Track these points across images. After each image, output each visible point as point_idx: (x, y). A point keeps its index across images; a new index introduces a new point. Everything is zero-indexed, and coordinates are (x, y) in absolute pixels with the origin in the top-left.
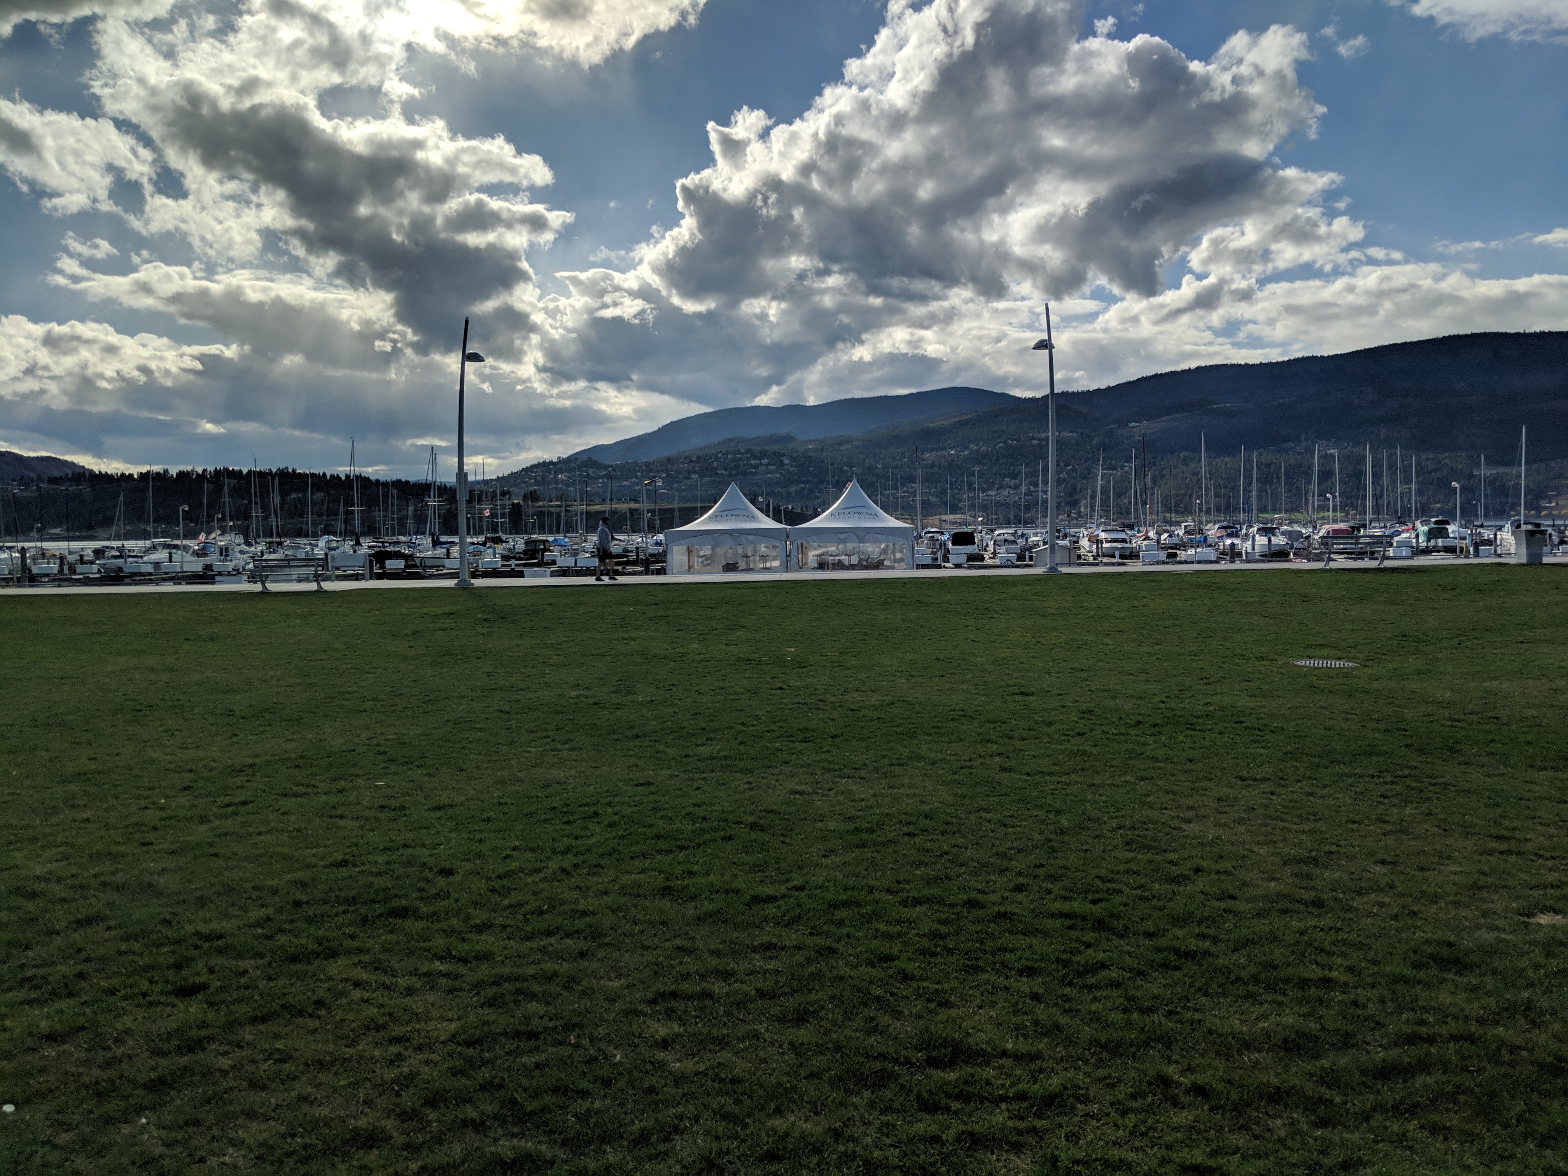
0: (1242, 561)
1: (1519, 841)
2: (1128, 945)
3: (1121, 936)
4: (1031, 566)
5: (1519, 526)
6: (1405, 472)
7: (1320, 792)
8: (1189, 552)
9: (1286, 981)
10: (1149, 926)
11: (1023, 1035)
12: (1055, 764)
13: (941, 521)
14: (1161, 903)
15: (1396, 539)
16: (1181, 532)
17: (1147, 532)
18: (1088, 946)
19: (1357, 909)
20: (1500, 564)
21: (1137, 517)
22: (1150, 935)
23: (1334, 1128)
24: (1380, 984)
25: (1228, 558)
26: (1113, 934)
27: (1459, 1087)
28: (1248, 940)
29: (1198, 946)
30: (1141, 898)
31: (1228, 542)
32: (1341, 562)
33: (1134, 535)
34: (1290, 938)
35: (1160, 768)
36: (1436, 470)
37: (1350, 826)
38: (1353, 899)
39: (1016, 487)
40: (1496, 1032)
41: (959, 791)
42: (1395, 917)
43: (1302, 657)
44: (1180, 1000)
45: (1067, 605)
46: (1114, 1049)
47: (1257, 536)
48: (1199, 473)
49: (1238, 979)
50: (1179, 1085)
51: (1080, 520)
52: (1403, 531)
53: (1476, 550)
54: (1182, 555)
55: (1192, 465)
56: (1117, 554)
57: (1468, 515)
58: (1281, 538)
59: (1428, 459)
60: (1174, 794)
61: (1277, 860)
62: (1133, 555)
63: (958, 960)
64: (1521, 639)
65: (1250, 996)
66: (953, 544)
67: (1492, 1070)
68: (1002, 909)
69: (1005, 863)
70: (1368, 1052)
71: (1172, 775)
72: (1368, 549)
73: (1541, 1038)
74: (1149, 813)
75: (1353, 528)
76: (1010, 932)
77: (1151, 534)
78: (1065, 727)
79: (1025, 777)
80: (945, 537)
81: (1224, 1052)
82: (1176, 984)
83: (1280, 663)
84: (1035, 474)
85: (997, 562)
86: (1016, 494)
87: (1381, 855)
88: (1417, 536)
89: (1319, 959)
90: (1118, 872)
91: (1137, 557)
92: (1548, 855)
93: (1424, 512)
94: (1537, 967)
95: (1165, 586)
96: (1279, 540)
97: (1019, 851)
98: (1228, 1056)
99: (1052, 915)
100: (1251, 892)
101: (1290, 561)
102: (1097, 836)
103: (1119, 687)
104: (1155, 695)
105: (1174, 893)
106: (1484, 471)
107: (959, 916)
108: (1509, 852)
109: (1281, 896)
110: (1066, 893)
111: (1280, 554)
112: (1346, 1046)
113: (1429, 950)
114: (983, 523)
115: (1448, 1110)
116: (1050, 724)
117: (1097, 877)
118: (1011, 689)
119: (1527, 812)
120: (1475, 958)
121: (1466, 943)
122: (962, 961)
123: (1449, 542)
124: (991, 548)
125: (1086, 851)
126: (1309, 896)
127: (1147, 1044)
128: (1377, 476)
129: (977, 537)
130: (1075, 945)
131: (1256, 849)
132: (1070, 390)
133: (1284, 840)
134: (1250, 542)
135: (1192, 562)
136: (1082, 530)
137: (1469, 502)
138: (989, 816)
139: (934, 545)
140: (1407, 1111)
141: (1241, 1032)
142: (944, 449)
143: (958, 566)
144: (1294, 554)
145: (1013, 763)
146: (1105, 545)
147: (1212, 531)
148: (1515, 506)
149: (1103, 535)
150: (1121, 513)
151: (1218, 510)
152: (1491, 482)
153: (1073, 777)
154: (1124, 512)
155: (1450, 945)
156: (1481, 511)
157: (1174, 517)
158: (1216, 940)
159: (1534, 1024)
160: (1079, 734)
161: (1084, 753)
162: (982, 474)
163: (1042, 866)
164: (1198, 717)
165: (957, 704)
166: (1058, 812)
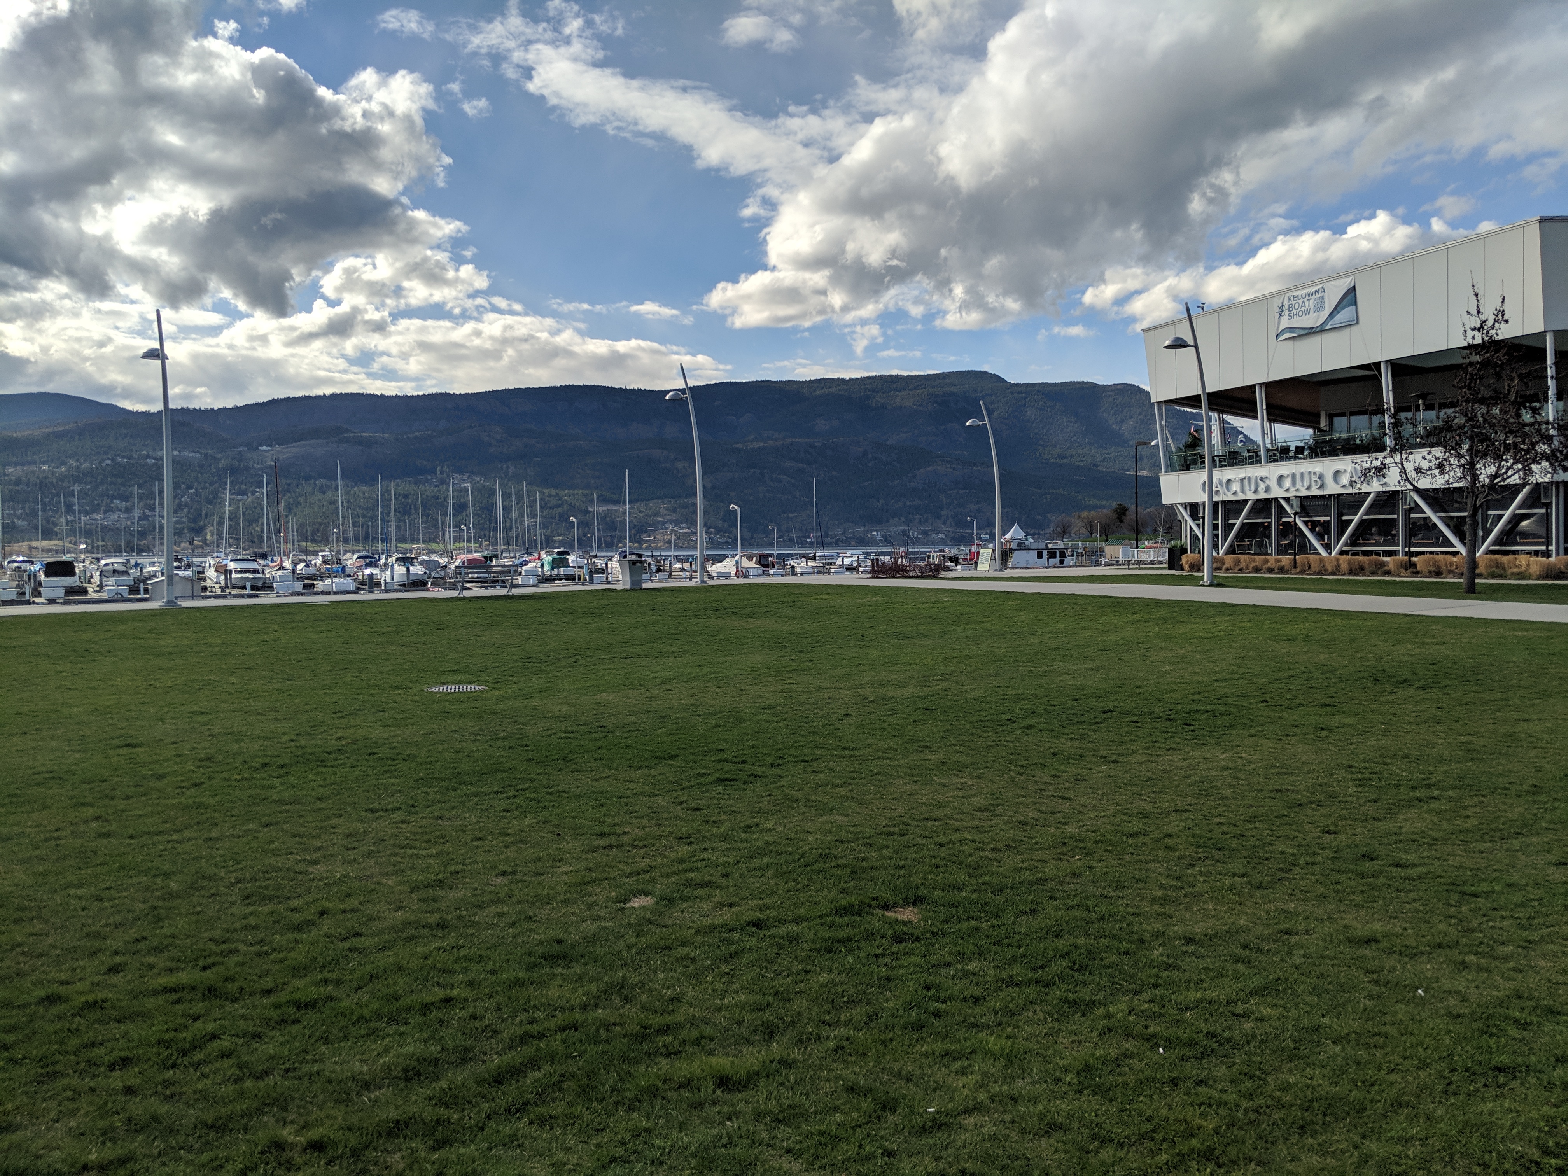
0: (381, 591)
1: (619, 836)
2: (243, 1007)
3: (235, 1000)
4: (146, 600)
5: (625, 557)
6: (531, 507)
7: (447, 814)
8: (327, 582)
9: (409, 1009)
10: (268, 982)
11: (111, 1139)
12: (166, 822)
13: (31, 548)
14: (281, 955)
15: (524, 568)
16: (319, 561)
17: (281, 562)
18: (196, 1018)
19: (477, 923)
20: (609, 590)
21: (270, 546)
22: (269, 992)
23: (451, 1145)
24: (497, 992)
25: (366, 587)
26: (227, 999)
27: (563, 1075)
28: (372, 976)
29: (320, 994)
30: (259, 954)
31: (368, 571)
32: (475, 591)
33: (268, 565)
34: (414, 964)
35: (287, 811)
36: (559, 506)
37: (475, 843)
38: (476, 914)
39: (128, 510)
40: (596, 1015)
41: (41, 869)
42: (513, 925)
43: (436, 684)
44: (297, 1055)
45: (186, 642)
46: (220, 1127)
47: (396, 566)
48: (336, 501)
49: (361, 1018)
50: (293, 1146)
51: (206, 548)
52: (530, 561)
53: (591, 578)
54: (320, 585)
55: (330, 494)
56: (248, 585)
57: (584, 545)
58: (419, 567)
59: (550, 496)
60: (300, 836)
61: (406, 888)
62: (267, 586)
63: (28, 1071)
64: (625, 655)
65: (372, 1033)
66: (47, 575)
67: (593, 1050)
68: (91, 998)
69: (98, 944)
70: (484, 1062)
71: (301, 816)
72: (500, 578)
73: (631, 1010)
74: (273, 861)
75: (486, 558)
76: (100, 1022)
77: (287, 564)
78: (180, 778)
79: (128, 841)
80: (36, 567)
81: (344, 1099)
82: (295, 1038)
83: (414, 691)
84: (151, 496)
85: (104, 596)
86: (128, 519)
87: (502, 867)
88: (542, 566)
89: (441, 980)
90: (235, 930)
91: (271, 588)
92: (641, 844)
93: (548, 543)
94: (629, 947)
95: (298, 618)
96: (417, 570)
97: (116, 927)
98: (347, 1101)
99: (155, 993)
100: (377, 926)
101: (428, 590)
102: (213, 895)
103: (245, 729)
104: (284, 734)
105: (297, 942)
106: (596, 508)
107: (32, 1019)
108: (611, 846)
109: (407, 924)
110: (173, 965)
111: (419, 584)
112: (464, 1061)
113: (540, 950)
114: (86, 551)
115: (554, 1100)
116: (160, 777)
117: (210, 940)
118: (116, 742)
119: (626, 808)
120: (580, 950)
121: (574, 937)
122: (34, 1070)
123: (569, 571)
124: (96, 579)
125: (199, 913)
126: (433, 919)
127: (260, 1111)
128: (507, 509)
129: (79, 567)
130: (180, 1021)
131: (384, 881)
132: (191, 407)
133: (413, 868)
134: (389, 572)
135: (329, 593)
136: (209, 560)
137: (585, 536)
138: (79, 892)
139: (21, 576)
140: (518, 1111)
141: (361, 1073)
142: (34, 463)
143: (52, 601)
144: (433, 584)
145: (114, 827)
146: (234, 576)
147: (351, 561)
148: (621, 539)
149: (232, 565)
150: (253, 542)
151: (357, 539)
152: (603, 518)
153: (186, 834)
154: (255, 540)
155: (559, 942)
156: (595, 544)
157: (311, 547)
158: (338, 982)
159: (627, 1000)
160: (196, 785)
161: (200, 805)
162: (83, 494)
163: (145, 938)
164: (329, 753)
165: (44, 765)
166: (167, 875)
